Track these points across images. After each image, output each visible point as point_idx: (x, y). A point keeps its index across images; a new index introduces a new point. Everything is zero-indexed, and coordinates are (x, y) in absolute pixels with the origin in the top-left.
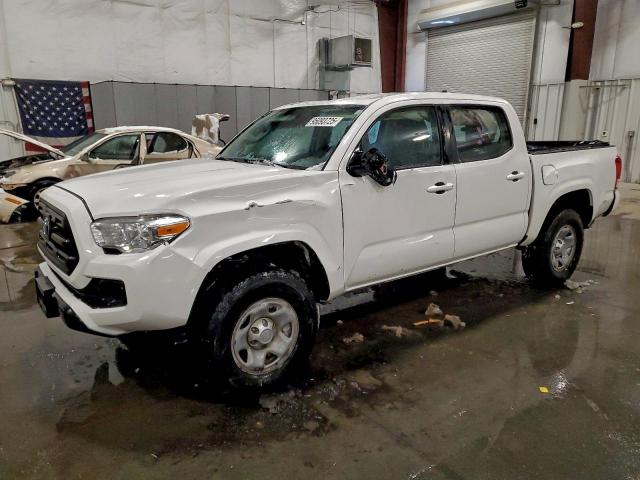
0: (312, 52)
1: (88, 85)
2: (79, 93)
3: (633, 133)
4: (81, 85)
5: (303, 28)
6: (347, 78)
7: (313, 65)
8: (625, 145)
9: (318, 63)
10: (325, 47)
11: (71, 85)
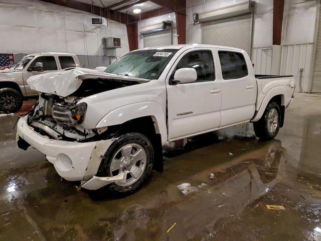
0: (100, 43)
1: (12, 55)
2: (8, 58)
3: (303, 69)
4: (9, 55)
5: (96, 34)
6: (115, 52)
7: (100, 47)
8: (299, 75)
9: (103, 46)
10: (105, 41)
11: (5, 55)
